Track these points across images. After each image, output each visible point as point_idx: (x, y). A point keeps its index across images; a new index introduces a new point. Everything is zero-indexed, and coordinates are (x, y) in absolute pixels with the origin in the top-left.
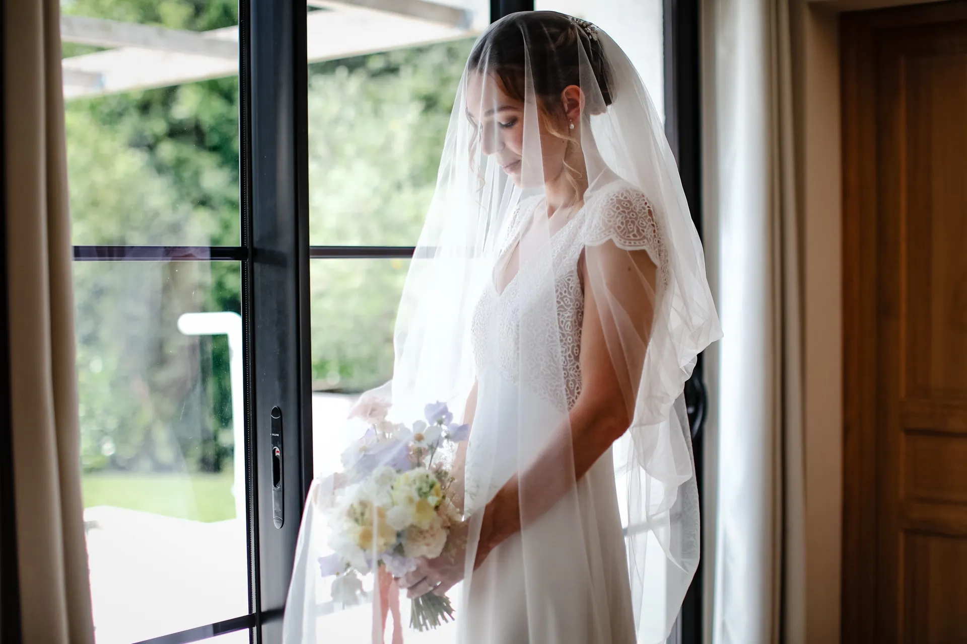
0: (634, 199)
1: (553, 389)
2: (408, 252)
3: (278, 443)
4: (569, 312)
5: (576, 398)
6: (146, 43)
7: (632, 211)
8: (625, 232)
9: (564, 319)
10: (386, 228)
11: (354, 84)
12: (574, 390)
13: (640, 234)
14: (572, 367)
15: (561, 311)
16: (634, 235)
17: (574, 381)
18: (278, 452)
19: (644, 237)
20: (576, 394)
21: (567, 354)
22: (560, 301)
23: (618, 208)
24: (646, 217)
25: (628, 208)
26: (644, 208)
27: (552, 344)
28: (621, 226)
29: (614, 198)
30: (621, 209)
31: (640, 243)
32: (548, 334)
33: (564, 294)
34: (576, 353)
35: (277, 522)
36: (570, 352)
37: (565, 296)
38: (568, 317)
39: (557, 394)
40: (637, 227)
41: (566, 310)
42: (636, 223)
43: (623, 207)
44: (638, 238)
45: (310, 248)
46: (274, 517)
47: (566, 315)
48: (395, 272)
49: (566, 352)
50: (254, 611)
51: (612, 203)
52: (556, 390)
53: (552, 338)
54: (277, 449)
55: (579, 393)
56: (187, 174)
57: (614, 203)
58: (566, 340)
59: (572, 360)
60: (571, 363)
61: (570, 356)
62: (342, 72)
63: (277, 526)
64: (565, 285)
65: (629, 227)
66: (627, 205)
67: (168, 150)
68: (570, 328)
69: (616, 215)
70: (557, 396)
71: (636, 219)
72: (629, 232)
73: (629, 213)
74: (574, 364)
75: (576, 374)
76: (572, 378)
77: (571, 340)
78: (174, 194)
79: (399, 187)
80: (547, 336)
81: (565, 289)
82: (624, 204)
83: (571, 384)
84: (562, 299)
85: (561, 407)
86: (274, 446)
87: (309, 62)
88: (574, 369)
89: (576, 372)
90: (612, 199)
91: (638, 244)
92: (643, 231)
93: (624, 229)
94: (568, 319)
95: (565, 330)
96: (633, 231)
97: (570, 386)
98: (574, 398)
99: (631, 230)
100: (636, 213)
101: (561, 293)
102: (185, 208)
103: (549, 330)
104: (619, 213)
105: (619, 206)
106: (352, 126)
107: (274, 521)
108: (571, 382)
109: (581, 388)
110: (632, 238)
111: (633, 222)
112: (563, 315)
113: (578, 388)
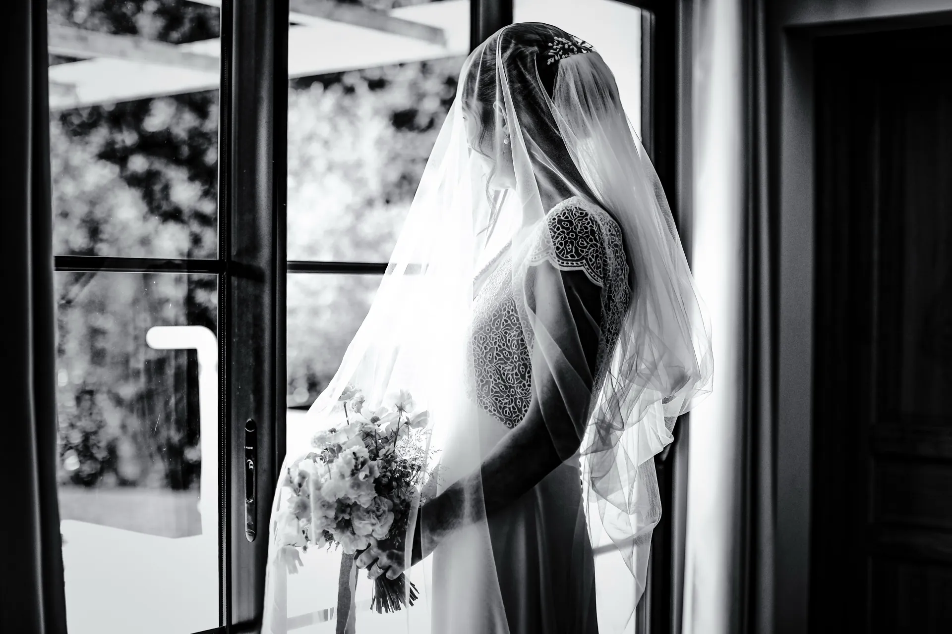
0: (576, 219)
1: (502, 406)
2: (380, 268)
3: (252, 456)
4: (515, 330)
5: (524, 416)
6: (122, 54)
7: (572, 231)
8: (564, 253)
9: (510, 337)
10: (358, 244)
11: (330, 99)
12: (521, 407)
13: (579, 255)
14: (519, 385)
15: (507, 329)
16: (572, 256)
17: (520, 398)
18: (251, 465)
19: (583, 258)
20: (523, 412)
21: (514, 372)
22: (507, 319)
23: (558, 229)
24: (588, 237)
25: (567, 229)
26: (586, 228)
27: (499, 362)
28: (560, 246)
29: (556, 217)
30: (561, 230)
31: (577, 264)
32: (495, 352)
33: (511, 313)
34: (523, 371)
35: (249, 535)
36: (517, 370)
37: (512, 315)
38: (514, 336)
39: (506, 411)
40: (575, 247)
41: (512, 329)
42: (575, 244)
43: (563, 227)
44: (576, 258)
45: (288, 263)
46: (246, 530)
47: (513, 334)
48: (368, 288)
49: (512, 370)
50: (225, 624)
51: (553, 223)
52: (505, 407)
53: (500, 356)
54: (251, 462)
55: (526, 411)
56: (157, 188)
57: (555, 222)
58: (513, 358)
59: (519, 378)
60: (518, 381)
61: (516, 374)
62: (317, 88)
63: (250, 539)
64: (512, 304)
65: (567, 247)
66: (567, 225)
67: (138, 164)
68: (516, 347)
69: (556, 235)
70: (506, 413)
71: (575, 239)
72: (568, 253)
73: (568, 234)
74: (520, 382)
75: (523, 392)
76: (519, 396)
77: (517, 359)
78: (144, 208)
79: (370, 203)
80: (495, 354)
81: (512, 308)
82: (564, 224)
83: (519, 402)
84: (509, 317)
85: (509, 424)
86: (248, 459)
87: (289, 78)
88: (521, 387)
89: (523, 390)
90: (554, 219)
91: (575, 265)
92: (583, 251)
93: (563, 249)
94: (514, 338)
95: (511, 348)
96: (571, 251)
97: (518, 403)
98: (522, 416)
99: (569, 250)
100: (575, 233)
101: (509, 312)
102: (155, 220)
103: (497, 348)
104: (559, 234)
105: (560, 226)
106: (326, 143)
107: (247, 534)
108: (518, 400)
109: (528, 407)
110: (570, 258)
111: (572, 243)
112: (510, 334)
113: (525, 407)
